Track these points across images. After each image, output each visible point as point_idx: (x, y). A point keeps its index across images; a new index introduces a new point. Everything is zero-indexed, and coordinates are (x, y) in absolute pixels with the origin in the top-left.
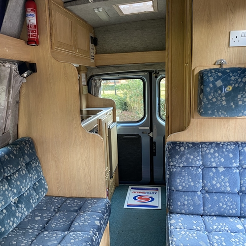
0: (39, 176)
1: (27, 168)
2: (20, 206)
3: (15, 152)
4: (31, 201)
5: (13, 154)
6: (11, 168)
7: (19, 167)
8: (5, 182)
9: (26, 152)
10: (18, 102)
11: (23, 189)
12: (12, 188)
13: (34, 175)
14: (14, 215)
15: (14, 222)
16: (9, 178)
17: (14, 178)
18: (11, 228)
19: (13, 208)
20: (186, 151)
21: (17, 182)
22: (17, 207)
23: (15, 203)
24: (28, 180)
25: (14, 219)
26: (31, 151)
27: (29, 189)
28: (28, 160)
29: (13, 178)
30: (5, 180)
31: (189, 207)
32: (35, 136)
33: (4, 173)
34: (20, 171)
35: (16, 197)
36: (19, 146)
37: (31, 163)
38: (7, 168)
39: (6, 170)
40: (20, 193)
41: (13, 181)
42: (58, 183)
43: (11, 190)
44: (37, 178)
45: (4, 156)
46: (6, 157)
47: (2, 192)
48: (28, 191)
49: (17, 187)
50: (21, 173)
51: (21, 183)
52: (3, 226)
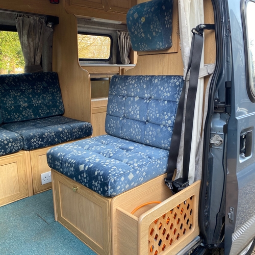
0: (53, 99)
1: (43, 90)
2: (28, 110)
3: (34, 77)
4: (40, 111)
5: (32, 77)
6: (26, 85)
7: (35, 87)
8: (19, 91)
9: (45, 79)
10: (51, 47)
11: (34, 101)
12: (24, 97)
13: (49, 97)
14: (21, 112)
15: (19, 117)
16: (23, 90)
17: (28, 92)
18: (16, 119)
19: (21, 109)
20: (119, 82)
21: (29, 95)
22: (26, 109)
23: (24, 107)
24: (41, 97)
25: (20, 115)
27: (41, 103)
28: (46, 85)
29: (26, 91)
31: (113, 129)
33: (20, 86)
34: (35, 89)
35: (26, 104)
36: (40, 74)
37: (49, 88)
38: (23, 83)
39: (22, 85)
40: (30, 102)
41: (26, 93)
44: (51, 100)
47: (13, 96)
48: (39, 104)
49: (28, 98)
50: (36, 91)
51: (33, 97)
52: (9, 114)
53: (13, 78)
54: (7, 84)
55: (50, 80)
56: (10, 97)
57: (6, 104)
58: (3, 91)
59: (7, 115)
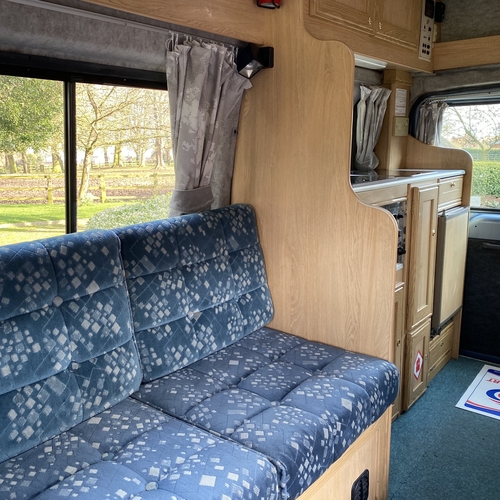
0: (254, 283)
1: (230, 261)
2: (203, 328)
3: (209, 225)
4: (229, 327)
5: (205, 228)
6: (195, 251)
7: (214, 255)
8: (179, 276)
9: (234, 229)
10: (236, 132)
11: (215, 299)
12: (191, 289)
13: (244, 279)
14: (187, 341)
15: (183, 356)
16: (189, 270)
17: (199, 272)
18: (177, 363)
19: (187, 329)
21: (203, 282)
22: (197, 328)
23: (193, 320)
24: (228, 284)
25: (185, 350)
26: (245, 230)
27: (228, 302)
28: (235, 246)
29: (196, 272)
30: (179, 272)
32: (259, 203)
33: (181, 257)
34: (214, 263)
35: (197, 311)
36: (221, 216)
37: (242, 253)
38: (187, 249)
39: (185, 253)
40: (206, 303)
41: (196, 278)
42: (293, 306)
43: (189, 293)
44: (250, 287)
45: (186, 226)
46: (189, 228)
47: (168, 292)
48: (226, 307)
49: (202, 291)
50: (216, 266)
51: (213, 286)
52: (161, 355)
53: (163, 234)
54: (151, 257)
55: (244, 230)
56: (161, 299)
57: (150, 320)
58: (141, 282)
59: (154, 355)
